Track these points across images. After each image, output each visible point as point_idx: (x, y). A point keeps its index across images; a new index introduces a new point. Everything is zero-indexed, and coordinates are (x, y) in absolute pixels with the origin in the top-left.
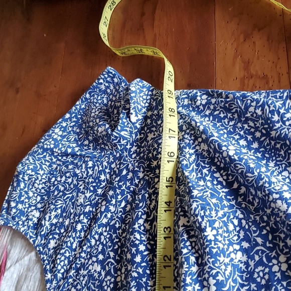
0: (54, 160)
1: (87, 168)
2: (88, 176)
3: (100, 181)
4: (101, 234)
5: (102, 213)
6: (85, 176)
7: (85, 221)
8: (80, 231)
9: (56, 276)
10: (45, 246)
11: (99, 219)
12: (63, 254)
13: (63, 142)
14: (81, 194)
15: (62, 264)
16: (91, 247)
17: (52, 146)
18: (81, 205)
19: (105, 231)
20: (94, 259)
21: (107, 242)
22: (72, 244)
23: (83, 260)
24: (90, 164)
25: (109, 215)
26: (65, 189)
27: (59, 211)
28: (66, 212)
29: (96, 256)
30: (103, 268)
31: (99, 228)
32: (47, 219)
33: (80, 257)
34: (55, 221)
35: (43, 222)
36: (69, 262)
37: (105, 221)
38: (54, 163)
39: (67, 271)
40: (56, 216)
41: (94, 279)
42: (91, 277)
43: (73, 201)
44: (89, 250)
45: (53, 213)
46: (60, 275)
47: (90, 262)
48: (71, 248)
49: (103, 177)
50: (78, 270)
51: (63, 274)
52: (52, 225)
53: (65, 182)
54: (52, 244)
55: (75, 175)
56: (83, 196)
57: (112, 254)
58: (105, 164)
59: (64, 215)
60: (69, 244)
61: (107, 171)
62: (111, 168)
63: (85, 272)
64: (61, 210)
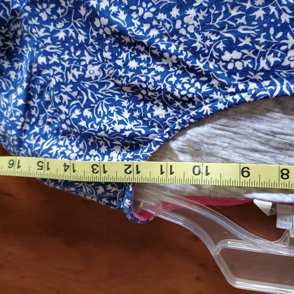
0: (37, 130)
1: (48, 66)
2: (60, 64)
3: (68, 39)
4: (141, 19)
5: (111, 23)
6: (59, 70)
7: (124, 55)
8: (139, 61)
9: (206, 96)
11: (119, 27)
12: (173, 86)
13: (8, 116)
14: (87, 72)
15: (187, 86)
16: (160, 36)
18: (102, 69)
19: (137, 11)
20: (179, 24)
21: (153, 6)
22: (158, 73)
23: (181, 48)
24: (42, 60)
25: (114, 9)
26: (78, 106)
27: (112, 109)
28: (114, 95)
29: (174, 21)
31: (133, 24)
32: (122, 126)
33: (176, 53)
34: (126, 114)
36: (185, 74)
37: (122, 16)
38: (41, 130)
39: (198, 75)
40: (120, 113)
41: (207, 19)
42: (204, 25)
43: (97, 86)
44: (165, 39)
45: (116, 118)
46: (205, 88)
47: (183, 31)
48: (163, 75)
49: (61, 35)
50: (196, 54)
51: (203, 83)
52: (132, 118)
53: (68, 107)
54: (160, 112)
55: (58, 85)
56: (90, 67)
58: (41, 33)
59: (117, 98)
60: (158, 78)
61: (52, 28)
62: (48, 21)
63: (199, 38)
64: (111, 106)
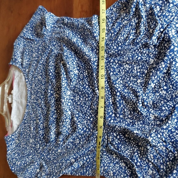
0: (25, 41)
3: (39, 49)
4: (41, 67)
5: (40, 60)
6: (34, 47)
7: (36, 63)
8: (35, 66)
9: (29, 80)
10: (25, 71)
11: (40, 62)
12: (30, 74)
13: (27, 34)
15: (30, 76)
16: (38, 71)
17: (23, 36)
18: (35, 57)
20: (39, 75)
21: (42, 69)
22: (33, 70)
23: (36, 75)
24: (36, 43)
25: (42, 61)
26: (29, 51)
27: (28, 59)
29: (40, 74)
30: (42, 77)
32: (24, 62)
33: (35, 74)
34: (27, 63)
35: (23, 63)
36: (32, 76)
37: (41, 63)
39: (32, 79)
40: (27, 61)
41: (39, 81)
42: (39, 80)
45: (26, 60)
46: (30, 80)
48: (32, 71)
49: (40, 48)
50: (35, 78)
51: (31, 79)
52: (26, 64)
53: (28, 49)
54: (27, 70)
55: (31, 47)
56: (35, 54)
57: (44, 73)
58: (40, 43)
59: (30, 61)
60: (32, 70)
61: (41, 45)
63: (37, 79)
